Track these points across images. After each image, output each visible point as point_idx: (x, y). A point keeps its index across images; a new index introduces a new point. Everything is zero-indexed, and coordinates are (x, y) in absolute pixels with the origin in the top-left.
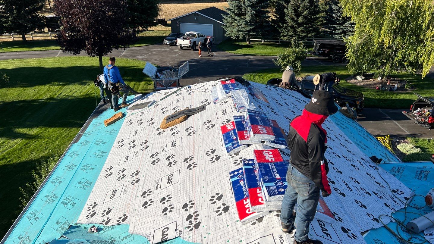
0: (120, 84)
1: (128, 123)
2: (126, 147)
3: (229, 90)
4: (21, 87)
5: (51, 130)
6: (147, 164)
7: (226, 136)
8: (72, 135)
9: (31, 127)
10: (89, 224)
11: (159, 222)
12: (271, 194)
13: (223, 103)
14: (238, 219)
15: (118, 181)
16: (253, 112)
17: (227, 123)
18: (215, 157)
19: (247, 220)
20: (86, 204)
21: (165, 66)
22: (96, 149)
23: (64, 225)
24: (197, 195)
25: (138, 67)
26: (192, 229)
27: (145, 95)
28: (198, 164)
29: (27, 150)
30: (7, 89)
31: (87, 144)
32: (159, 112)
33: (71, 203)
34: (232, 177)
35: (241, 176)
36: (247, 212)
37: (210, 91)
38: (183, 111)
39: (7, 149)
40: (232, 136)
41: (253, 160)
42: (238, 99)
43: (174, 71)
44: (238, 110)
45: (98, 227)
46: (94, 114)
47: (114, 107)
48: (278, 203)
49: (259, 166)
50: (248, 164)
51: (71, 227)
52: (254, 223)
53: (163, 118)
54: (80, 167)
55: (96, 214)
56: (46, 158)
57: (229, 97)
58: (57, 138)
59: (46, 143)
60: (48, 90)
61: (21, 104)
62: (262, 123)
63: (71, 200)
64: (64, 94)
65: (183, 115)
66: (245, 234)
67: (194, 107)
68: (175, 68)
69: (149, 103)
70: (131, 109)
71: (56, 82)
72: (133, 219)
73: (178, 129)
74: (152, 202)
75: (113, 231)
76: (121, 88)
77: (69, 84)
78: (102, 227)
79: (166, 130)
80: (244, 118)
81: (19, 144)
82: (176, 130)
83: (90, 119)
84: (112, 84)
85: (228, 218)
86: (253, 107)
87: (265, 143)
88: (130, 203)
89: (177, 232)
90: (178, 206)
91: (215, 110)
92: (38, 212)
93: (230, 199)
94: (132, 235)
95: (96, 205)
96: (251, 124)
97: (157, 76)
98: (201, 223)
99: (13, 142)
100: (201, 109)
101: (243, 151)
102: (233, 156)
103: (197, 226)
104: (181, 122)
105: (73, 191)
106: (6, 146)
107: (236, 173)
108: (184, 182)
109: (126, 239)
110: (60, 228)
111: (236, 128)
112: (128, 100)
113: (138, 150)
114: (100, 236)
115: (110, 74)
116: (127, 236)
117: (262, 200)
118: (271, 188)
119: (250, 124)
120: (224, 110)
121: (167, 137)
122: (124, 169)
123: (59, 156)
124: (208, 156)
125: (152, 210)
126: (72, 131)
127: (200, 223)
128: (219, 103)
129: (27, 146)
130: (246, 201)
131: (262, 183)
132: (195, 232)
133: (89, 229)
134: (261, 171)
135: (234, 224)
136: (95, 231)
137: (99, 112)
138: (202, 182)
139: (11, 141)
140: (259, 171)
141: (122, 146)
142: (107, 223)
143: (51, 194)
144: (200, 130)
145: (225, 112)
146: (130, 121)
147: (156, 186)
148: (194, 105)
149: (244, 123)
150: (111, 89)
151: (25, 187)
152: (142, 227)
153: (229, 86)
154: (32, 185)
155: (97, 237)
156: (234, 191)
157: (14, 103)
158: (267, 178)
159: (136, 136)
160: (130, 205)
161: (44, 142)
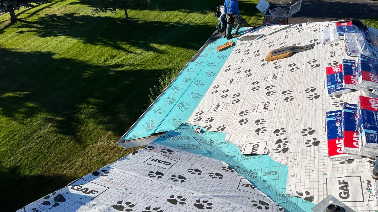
0: (236, 16)
1: (236, 52)
2: (232, 72)
3: (343, 32)
4: (158, 10)
5: (175, 48)
6: (248, 89)
7: (330, 77)
8: (189, 55)
9: (161, 44)
10: (195, 126)
11: (251, 138)
12: (369, 141)
13: (333, 45)
14: (327, 155)
15: (222, 98)
16: (367, 58)
17: (333, 65)
18: (314, 95)
19: (336, 158)
20: (195, 110)
21: (278, 3)
22: (208, 69)
23: (178, 122)
24: (289, 125)
25: (252, 3)
26: (280, 152)
27: (256, 28)
28: (296, 98)
29: (157, 61)
30: (148, 11)
31: (201, 64)
32: (266, 46)
33: (184, 107)
34: (328, 117)
35: (338, 118)
36: (338, 151)
37: (322, 32)
38: (289, 47)
39: (143, 58)
40: (337, 79)
41: (355, 105)
42: (351, 43)
43: (285, 9)
44: (349, 54)
45: (202, 130)
46: (210, 40)
47: (227, 36)
48: (374, 151)
49: (362, 112)
50: (349, 108)
51: (182, 125)
52: (343, 163)
53: (269, 51)
54: (194, 81)
55: (201, 120)
56: (170, 70)
57: (341, 40)
58: (178, 56)
59: (170, 58)
60: (177, 15)
61: (157, 24)
62: (375, 71)
63: (185, 105)
64: (188, 20)
65: (289, 51)
66: (331, 169)
67: (302, 45)
68: (287, 6)
69: (258, 36)
70: (241, 39)
71: (183, 9)
72: (230, 131)
73: (281, 63)
74: (248, 121)
75: (213, 135)
76: (237, 20)
77: (193, 12)
78: (205, 130)
79: (270, 63)
80: (355, 63)
81: (152, 56)
82: (279, 64)
83: (206, 44)
84: (229, 15)
85: (316, 152)
86: (367, 53)
87: (373, 92)
88: (229, 118)
89: (266, 151)
90: (270, 130)
91: (324, 50)
92: (161, 108)
93: (323, 136)
94: (227, 142)
95: (203, 113)
96: (362, 70)
97: (268, 13)
98: (289, 149)
99: (148, 53)
100: (308, 48)
101: (346, 95)
102: (333, 97)
103: (285, 150)
104: (286, 57)
105: (187, 99)
106: (143, 55)
107: (333, 114)
108: (279, 111)
109: (222, 144)
110: (175, 123)
111: (343, 71)
112: (240, 31)
113: (242, 76)
114: (203, 137)
115: (230, 6)
116: (223, 143)
117: (357, 144)
118: (371, 135)
119: (360, 70)
120: (333, 52)
121: (270, 69)
122: (228, 89)
123: (180, 70)
124: (307, 93)
125: (246, 127)
126: (190, 52)
127: (287, 149)
128: (329, 45)
129: (157, 58)
130: (339, 141)
131: (361, 128)
132: (282, 155)
133: (195, 129)
134: (363, 117)
135: (322, 158)
136: (199, 132)
137: (214, 39)
138: (297, 115)
139: (147, 52)
140: (360, 116)
141: (228, 70)
142: (209, 128)
143: (171, 98)
144: (304, 67)
145: (334, 54)
146: (238, 50)
147: (253, 109)
148: (302, 43)
149: (353, 68)
150: (227, 19)
151: (153, 88)
152: (237, 138)
153: (345, 29)
154: (158, 88)
155: (200, 136)
156: (328, 129)
157: (152, 23)
158: (368, 125)
159: (242, 63)
160: (229, 119)
161: (169, 57)
